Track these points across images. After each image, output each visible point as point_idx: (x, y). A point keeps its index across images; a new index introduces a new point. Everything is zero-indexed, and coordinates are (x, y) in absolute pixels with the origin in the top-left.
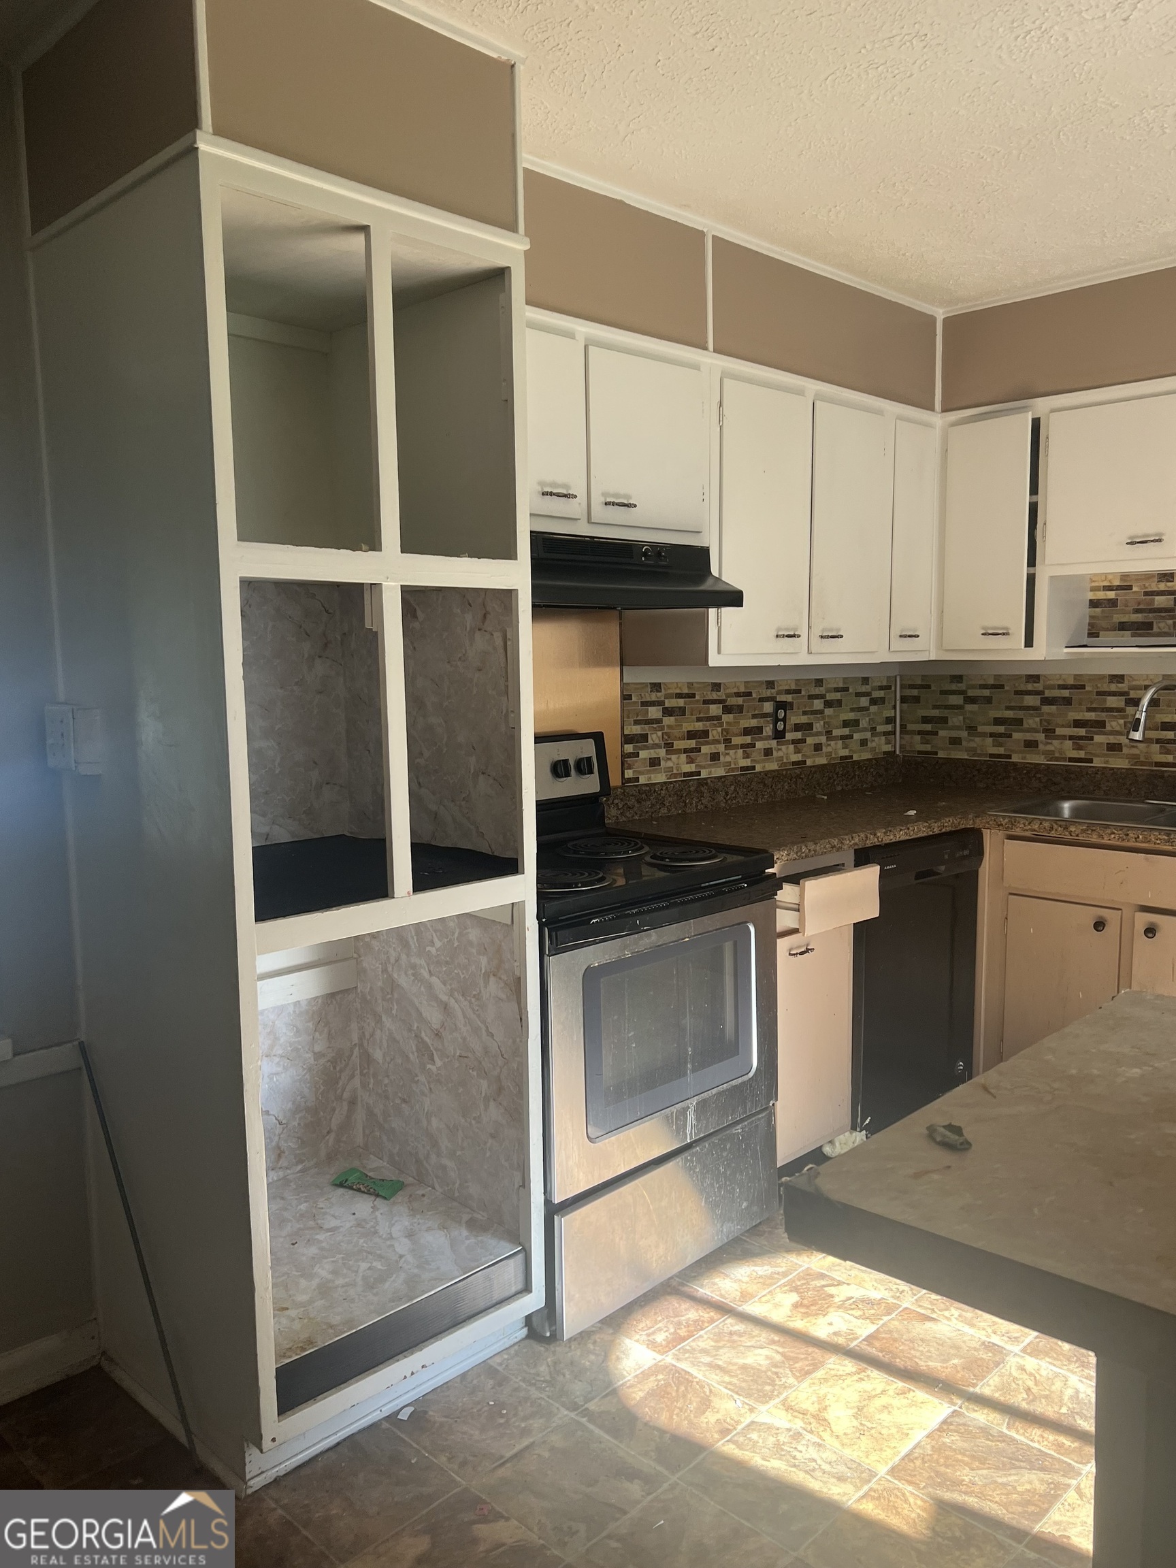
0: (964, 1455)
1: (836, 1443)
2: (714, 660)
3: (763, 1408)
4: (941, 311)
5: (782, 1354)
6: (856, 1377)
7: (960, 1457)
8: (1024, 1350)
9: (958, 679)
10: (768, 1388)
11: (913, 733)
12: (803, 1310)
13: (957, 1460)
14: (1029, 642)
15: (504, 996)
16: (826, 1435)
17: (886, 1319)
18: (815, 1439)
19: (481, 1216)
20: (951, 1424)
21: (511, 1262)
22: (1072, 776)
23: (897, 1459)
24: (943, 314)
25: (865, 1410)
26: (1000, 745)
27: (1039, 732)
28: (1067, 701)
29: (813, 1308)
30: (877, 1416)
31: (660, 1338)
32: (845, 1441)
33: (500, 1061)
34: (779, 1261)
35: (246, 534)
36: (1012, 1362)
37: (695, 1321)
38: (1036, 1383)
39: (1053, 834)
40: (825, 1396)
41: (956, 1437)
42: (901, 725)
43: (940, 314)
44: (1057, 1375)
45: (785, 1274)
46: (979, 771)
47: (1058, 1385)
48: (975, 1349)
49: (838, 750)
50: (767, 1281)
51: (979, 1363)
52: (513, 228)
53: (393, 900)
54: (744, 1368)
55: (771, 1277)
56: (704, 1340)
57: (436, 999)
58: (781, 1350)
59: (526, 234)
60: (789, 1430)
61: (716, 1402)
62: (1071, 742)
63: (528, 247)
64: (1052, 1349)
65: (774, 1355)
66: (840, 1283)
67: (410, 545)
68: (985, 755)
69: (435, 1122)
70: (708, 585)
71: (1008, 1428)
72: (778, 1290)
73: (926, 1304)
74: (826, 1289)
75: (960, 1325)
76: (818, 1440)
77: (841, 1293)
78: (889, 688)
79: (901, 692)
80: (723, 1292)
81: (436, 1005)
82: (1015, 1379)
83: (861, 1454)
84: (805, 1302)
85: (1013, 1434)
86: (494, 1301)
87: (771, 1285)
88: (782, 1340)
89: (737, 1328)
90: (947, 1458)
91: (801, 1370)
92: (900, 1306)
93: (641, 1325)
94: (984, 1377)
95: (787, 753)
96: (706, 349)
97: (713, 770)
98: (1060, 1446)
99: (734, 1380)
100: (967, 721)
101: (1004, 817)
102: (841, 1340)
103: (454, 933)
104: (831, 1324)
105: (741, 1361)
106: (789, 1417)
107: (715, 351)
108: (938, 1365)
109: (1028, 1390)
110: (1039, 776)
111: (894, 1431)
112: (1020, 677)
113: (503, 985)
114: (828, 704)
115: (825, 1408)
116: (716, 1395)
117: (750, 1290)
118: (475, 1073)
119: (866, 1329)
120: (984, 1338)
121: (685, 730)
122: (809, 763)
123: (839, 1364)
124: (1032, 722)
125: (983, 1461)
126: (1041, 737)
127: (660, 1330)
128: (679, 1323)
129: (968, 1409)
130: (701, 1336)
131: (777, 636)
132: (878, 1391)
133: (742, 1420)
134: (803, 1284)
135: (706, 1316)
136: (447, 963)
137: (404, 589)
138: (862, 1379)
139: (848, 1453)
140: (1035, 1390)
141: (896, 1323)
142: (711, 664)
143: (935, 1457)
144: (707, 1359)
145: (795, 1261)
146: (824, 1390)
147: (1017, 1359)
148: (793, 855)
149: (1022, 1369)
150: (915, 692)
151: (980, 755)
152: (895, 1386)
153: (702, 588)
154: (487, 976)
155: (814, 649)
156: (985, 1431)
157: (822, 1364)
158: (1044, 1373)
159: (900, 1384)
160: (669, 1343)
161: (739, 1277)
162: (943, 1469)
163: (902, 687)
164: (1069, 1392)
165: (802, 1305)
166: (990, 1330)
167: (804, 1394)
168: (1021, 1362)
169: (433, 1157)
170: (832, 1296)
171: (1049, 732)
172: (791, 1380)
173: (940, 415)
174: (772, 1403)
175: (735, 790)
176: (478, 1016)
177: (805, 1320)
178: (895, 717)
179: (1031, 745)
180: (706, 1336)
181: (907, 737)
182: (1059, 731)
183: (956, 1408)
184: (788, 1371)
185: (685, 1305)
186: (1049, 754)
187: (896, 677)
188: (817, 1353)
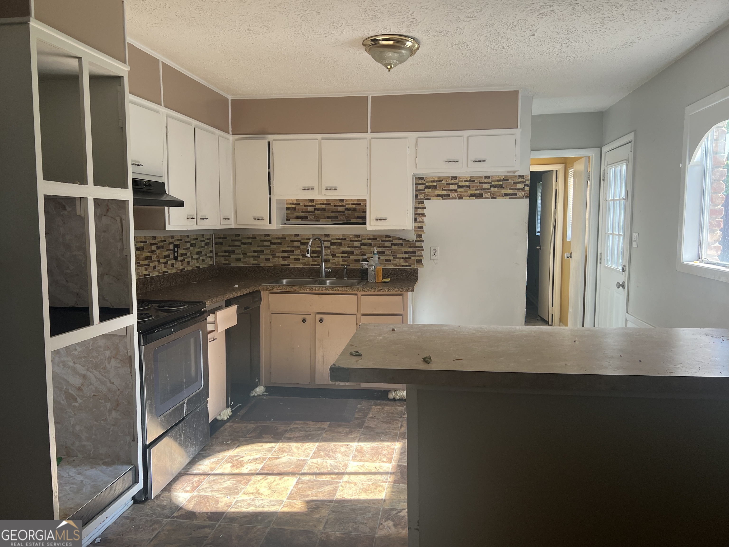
0: (307, 488)
1: (267, 498)
2: (168, 228)
3: (238, 496)
4: (230, 96)
5: (235, 481)
6: (264, 480)
7: (306, 489)
8: (311, 458)
9: (238, 235)
10: (236, 491)
11: (220, 256)
12: (235, 467)
13: (305, 490)
14: (270, 223)
15: (120, 366)
16: (263, 497)
17: (264, 462)
18: (260, 499)
19: (107, 460)
20: (299, 482)
21: (131, 471)
22: (284, 270)
23: (288, 495)
24: (231, 98)
25: (271, 487)
26: (256, 260)
27: (270, 255)
28: (280, 244)
29: (238, 466)
30: (276, 487)
31: (188, 489)
32: (269, 496)
33: (118, 393)
34: (218, 456)
35: (46, 177)
36: (309, 462)
37: (198, 481)
38: (318, 465)
39: (287, 290)
40: (257, 487)
41: (302, 485)
42: (215, 254)
43: (230, 98)
44: (323, 461)
45: (223, 459)
46: (249, 270)
47: (325, 464)
48: (296, 462)
49: (195, 264)
50: (217, 462)
51: (300, 465)
52: (125, 62)
53: (93, 326)
54: (224, 488)
55: (218, 461)
56: (205, 485)
57: (79, 374)
58: (234, 480)
59: (129, 65)
60: (250, 499)
61: (220, 500)
62: (282, 258)
63: (129, 70)
64: (319, 456)
65: (233, 482)
66: (243, 457)
67: (96, 183)
68: (250, 264)
69: (78, 428)
70: (164, 198)
71: (316, 478)
72: (223, 464)
73: (275, 454)
74: (240, 459)
75: (289, 457)
76: (261, 499)
77: (246, 459)
78: (210, 239)
79: (215, 240)
80: (203, 470)
81: (78, 376)
82: (312, 466)
83: (276, 498)
84: (234, 465)
85: (318, 479)
86: (126, 489)
87: (219, 463)
88: (233, 477)
89: (214, 478)
90: (302, 490)
91: (244, 483)
92: (267, 457)
93: (178, 488)
94: (303, 468)
95: (179, 266)
96: (161, 105)
97: (154, 273)
98: (332, 478)
99: (223, 492)
100: (242, 251)
101: (269, 286)
102: (253, 472)
103: (89, 344)
104: (247, 468)
105: (222, 487)
106: (248, 496)
107: (164, 106)
108: (288, 469)
109: (317, 467)
110: (271, 271)
111: (283, 489)
112: (262, 235)
113: (119, 361)
114: (192, 245)
115: (258, 490)
116: (219, 498)
117: (212, 467)
118: (103, 401)
119: (259, 467)
120: (298, 458)
121: (144, 256)
122: (186, 269)
123: (257, 478)
124: (267, 251)
125: (313, 488)
126: (271, 257)
127: (186, 487)
128: (192, 483)
129: (302, 477)
130: (203, 484)
131: (188, 218)
132: (273, 481)
133: (233, 501)
134: (231, 460)
135: (201, 478)
136: (85, 357)
137: (95, 200)
138: (266, 480)
139: (272, 499)
140: (319, 467)
141: (268, 462)
142: (167, 229)
143: (299, 491)
144: (210, 490)
145: (224, 454)
146: (255, 486)
147: (310, 461)
148: (211, 303)
149: (313, 463)
150: (221, 240)
151: (248, 264)
152: (277, 478)
153: (162, 199)
154: (110, 359)
155: (198, 223)
156: (310, 481)
157: (251, 479)
158: (319, 462)
159: (279, 477)
160: (192, 489)
161: (206, 464)
162: (302, 493)
163: (215, 238)
164: (328, 465)
165: (234, 466)
166: (298, 456)
167: (249, 488)
168: (312, 461)
169: (77, 443)
170: (243, 461)
171: (274, 255)
172: (243, 487)
173: (231, 136)
174: (240, 494)
175: (163, 281)
176: (105, 377)
177: (238, 470)
178: (213, 250)
179: (267, 260)
180: (205, 484)
181: (218, 258)
182: (277, 254)
183: (299, 478)
184: (240, 485)
185: (191, 477)
186: (274, 263)
187: (212, 234)
188: (248, 477)
